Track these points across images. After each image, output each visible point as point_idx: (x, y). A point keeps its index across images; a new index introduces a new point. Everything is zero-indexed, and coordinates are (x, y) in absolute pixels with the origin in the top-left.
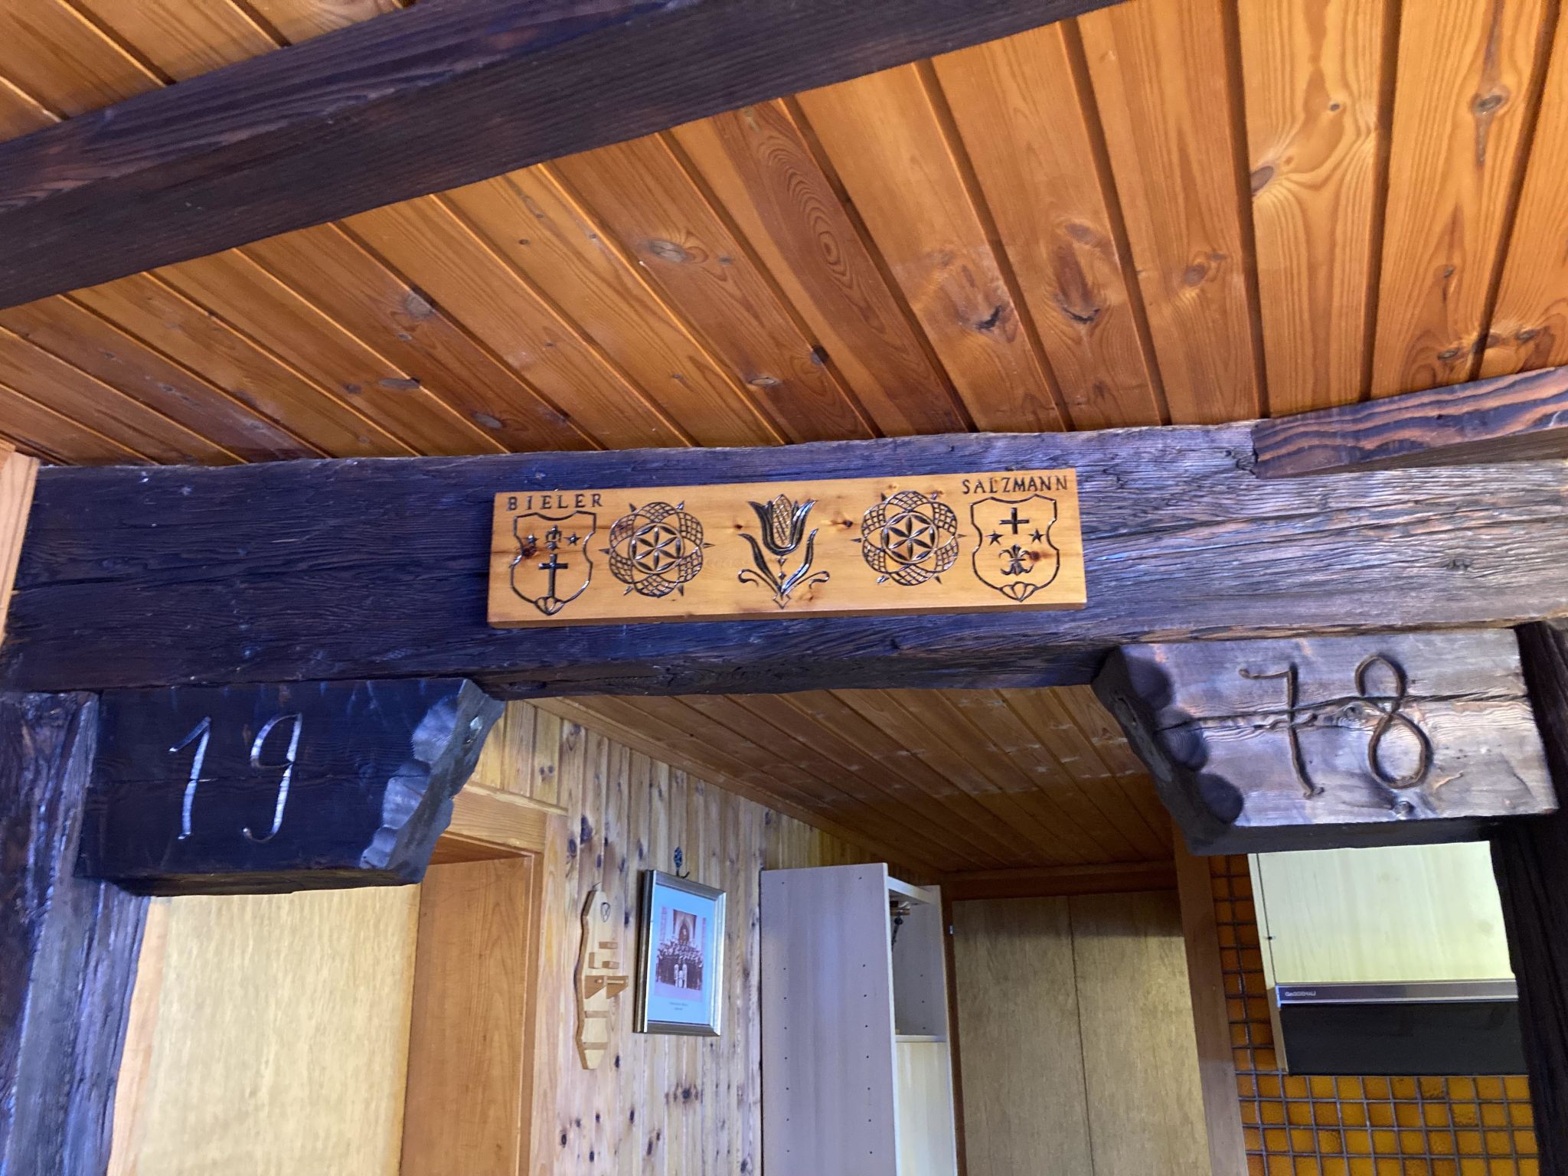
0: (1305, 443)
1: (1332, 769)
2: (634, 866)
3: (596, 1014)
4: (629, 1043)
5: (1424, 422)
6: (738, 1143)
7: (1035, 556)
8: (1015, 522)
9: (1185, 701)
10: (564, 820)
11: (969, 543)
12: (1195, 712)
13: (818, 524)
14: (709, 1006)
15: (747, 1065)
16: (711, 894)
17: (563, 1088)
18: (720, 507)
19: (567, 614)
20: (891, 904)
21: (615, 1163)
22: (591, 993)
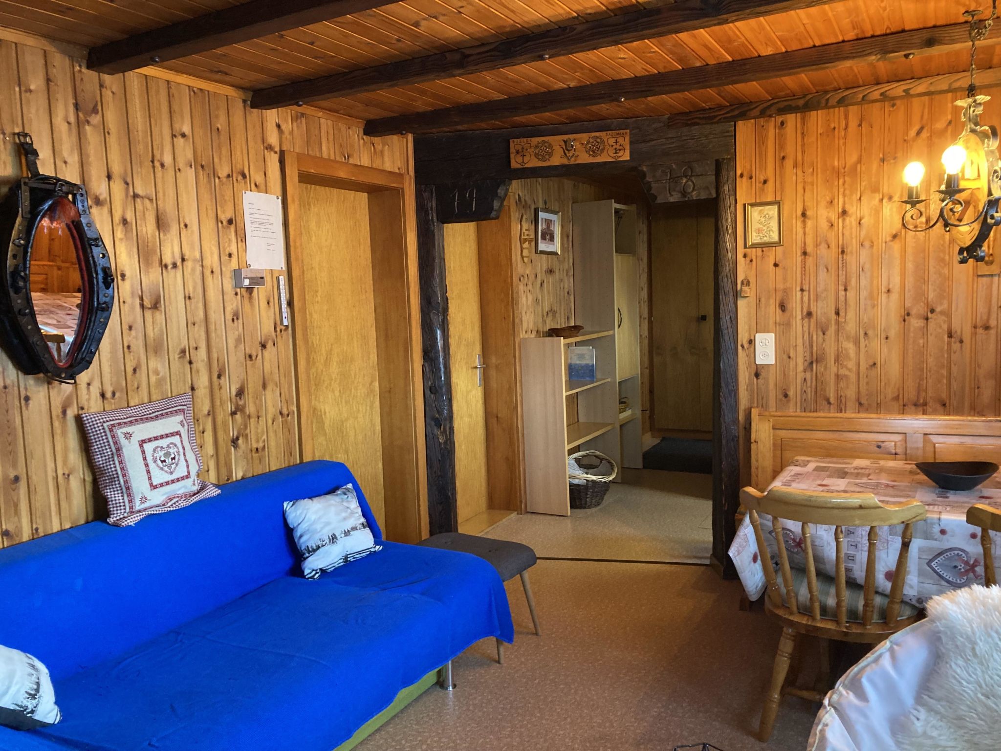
0: (678, 121)
1: (675, 191)
2: (533, 207)
3: (526, 248)
4: (534, 256)
5: (700, 118)
7: (620, 150)
8: (616, 142)
9: (648, 179)
10: (515, 196)
11: (607, 147)
12: (650, 180)
13: (577, 145)
14: (556, 246)
15: (569, 264)
16: (555, 213)
17: (519, 268)
18: (556, 141)
19: (526, 166)
20: (615, 212)
21: (533, 287)
22: (524, 243)
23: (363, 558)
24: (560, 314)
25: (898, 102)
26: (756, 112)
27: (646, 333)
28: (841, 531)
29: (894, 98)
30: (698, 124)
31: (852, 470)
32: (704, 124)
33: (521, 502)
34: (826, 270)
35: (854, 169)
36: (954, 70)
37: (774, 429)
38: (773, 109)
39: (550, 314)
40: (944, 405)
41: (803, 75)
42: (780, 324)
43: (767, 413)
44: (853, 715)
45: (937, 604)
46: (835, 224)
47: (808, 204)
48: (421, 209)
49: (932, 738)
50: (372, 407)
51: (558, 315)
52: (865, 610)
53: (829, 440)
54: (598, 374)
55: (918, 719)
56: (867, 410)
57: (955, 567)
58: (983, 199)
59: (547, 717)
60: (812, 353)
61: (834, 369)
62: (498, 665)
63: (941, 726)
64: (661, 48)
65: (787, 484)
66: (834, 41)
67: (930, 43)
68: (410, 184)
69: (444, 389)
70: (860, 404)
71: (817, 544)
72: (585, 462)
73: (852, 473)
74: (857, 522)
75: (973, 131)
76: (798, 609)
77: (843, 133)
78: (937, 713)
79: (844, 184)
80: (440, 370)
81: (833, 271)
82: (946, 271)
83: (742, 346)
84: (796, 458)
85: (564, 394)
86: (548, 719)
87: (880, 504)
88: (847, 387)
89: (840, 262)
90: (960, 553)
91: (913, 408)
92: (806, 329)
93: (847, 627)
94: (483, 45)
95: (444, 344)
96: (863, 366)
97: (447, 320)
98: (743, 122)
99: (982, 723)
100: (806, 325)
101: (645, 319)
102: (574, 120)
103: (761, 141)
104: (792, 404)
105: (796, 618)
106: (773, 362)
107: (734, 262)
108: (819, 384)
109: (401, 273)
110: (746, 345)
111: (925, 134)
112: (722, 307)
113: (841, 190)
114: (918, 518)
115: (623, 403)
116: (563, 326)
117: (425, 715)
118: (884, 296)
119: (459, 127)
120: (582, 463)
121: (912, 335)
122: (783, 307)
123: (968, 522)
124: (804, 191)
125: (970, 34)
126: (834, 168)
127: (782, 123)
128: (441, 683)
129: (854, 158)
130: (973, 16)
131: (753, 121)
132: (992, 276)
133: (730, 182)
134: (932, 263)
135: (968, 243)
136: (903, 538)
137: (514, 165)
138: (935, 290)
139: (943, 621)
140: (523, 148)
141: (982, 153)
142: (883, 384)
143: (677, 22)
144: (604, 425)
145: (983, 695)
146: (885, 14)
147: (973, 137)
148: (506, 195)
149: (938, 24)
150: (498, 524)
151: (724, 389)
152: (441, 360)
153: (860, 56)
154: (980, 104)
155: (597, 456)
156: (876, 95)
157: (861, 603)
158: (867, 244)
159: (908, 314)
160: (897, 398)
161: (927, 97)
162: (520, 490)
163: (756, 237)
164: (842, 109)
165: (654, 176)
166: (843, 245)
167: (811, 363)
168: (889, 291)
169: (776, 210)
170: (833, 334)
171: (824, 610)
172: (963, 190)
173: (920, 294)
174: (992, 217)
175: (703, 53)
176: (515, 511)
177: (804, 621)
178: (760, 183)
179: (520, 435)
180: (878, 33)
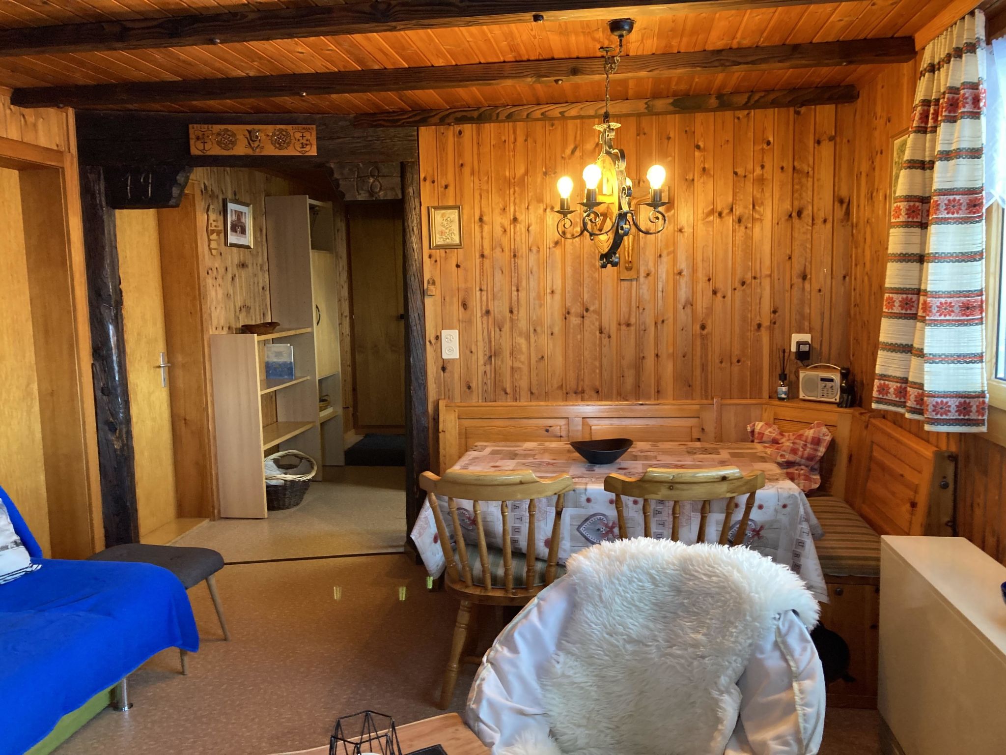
0: (364, 121)
1: (363, 190)
2: (221, 197)
3: (214, 240)
4: (223, 248)
5: (384, 120)
6: (261, 281)
7: (307, 145)
8: (303, 137)
9: (336, 175)
10: (199, 184)
11: (293, 141)
12: (338, 177)
13: (261, 135)
14: (248, 239)
15: (263, 258)
16: (247, 205)
17: (206, 260)
18: (240, 130)
19: (208, 153)
20: (310, 209)
21: (223, 281)
22: (212, 234)
23: (16, 580)
24: (255, 310)
25: (556, 122)
26: (436, 119)
27: (347, 330)
28: (506, 506)
29: (552, 119)
30: (384, 126)
31: (522, 452)
32: (387, 127)
33: (213, 507)
34: (500, 272)
35: (522, 179)
36: (599, 99)
37: (459, 418)
38: (452, 117)
39: (244, 310)
40: (598, 392)
41: (474, 88)
42: (462, 322)
43: (453, 405)
44: (506, 667)
45: (574, 560)
46: (508, 230)
47: (485, 209)
48: (86, 192)
49: (569, 677)
50: (29, 413)
51: (252, 311)
52: (528, 576)
53: (507, 427)
54: (297, 372)
55: (558, 662)
56: (537, 398)
57: (599, 530)
58: (615, 211)
59: (233, 721)
60: (490, 348)
61: (510, 363)
62: (182, 676)
63: (576, 666)
64: (338, 47)
65: (465, 467)
66: (497, 61)
67: (575, 72)
68: (72, 164)
69: (119, 390)
70: (532, 393)
71: (489, 520)
72: (284, 462)
73: (521, 454)
74: (519, 496)
75: (608, 153)
76: (473, 582)
77: (512, 146)
78: (573, 655)
79: (514, 194)
80: (113, 369)
81: (506, 271)
82: (596, 275)
83: (430, 342)
84: (476, 444)
85: (259, 393)
86: (234, 723)
87: (538, 479)
88: (521, 379)
89: (513, 265)
90: (602, 517)
91: (574, 395)
92: (485, 326)
93: (513, 593)
94: (146, 19)
95: (118, 340)
96: (533, 361)
97: (122, 315)
98: (425, 128)
99: (607, 658)
100: (485, 322)
101: (346, 317)
102: (258, 111)
103: (442, 148)
104: (474, 396)
105: (470, 591)
106: (458, 357)
107: (421, 262)
108: (497, 376)
109: (63, 261)
110: (433, 341)
111: (578, 153)
112: (410, 304)
113: (512, 199)
114: (567, 489)
115: (324, 401)
116: (259, 322)
117: (95, 741)
118: (549, 297)
119: (130, 106)
120: (281, 463)
121: (571, 331)
122: (465, 306)
123: (605, 489)
124: (481, 198)
125: (605, 67)
126: (505, 177)
127: (460, 133)
128: (115, 705)
129: (521, 171)
130: (607, 52)
131: (434, 127)
132: (631, 280)
133: (415, 184)
134: (586, 267)
135: (606, 250)
136: (556, 507)
137: (195, 149)
138: (588, 292)
139: (578, 575)
140: (204, 134)
141: (614, 173)
142: (550, 374)
143: (348, 23)
144: (303, 424)
145: (607, 634)
146: (536, 42)
147: (608, 159)
148: (186, 183)
149: (580, 56)
150: (187, 533)
151: (414, 384)
152: (115, 358)
153: (519, 77)
154: (613, 129)
155: (296, 456)
156: (538, 114)
157: (525, 569)
158: (534, 249)
159: (568, 313)
160: (561, 387)
161: (579, 120)
162: (213, 495)
163: (440, 238)
164: (511, 124)
165: (342, 174)
166: (514, 249)
167: (490, 357)
168: (552, 292)
169: (457, 214)
170: (508, 330)
171: (495, 580)
172: (600, 203)
173: (577, 295)
174: (622, 228)
175: (379, 56)
176: (208, 517)
177: (477, 592)
178: (442, 187)
179: (211, 438)
180: (532, 58)
